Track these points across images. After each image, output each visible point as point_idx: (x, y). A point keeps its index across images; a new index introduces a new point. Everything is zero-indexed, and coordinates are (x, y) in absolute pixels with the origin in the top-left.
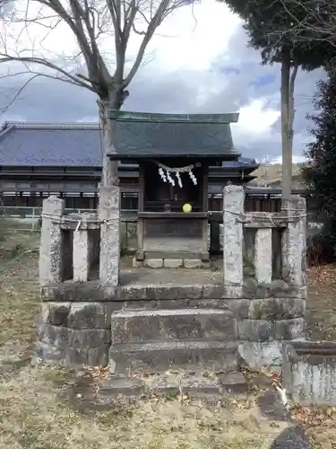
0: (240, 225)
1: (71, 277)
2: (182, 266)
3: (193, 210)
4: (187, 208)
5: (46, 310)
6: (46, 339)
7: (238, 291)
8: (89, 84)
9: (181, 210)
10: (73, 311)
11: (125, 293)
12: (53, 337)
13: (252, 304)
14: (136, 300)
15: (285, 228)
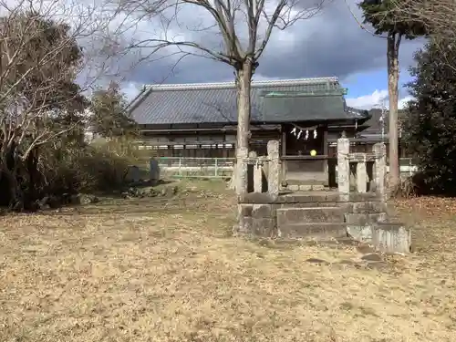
0: (348, 161)
1: (253, 191)
2: (311, 190)
3: (317, 154)
4: (313, 153)
5: (240, 208)
6: (241, 223)
7: (347, 198)
8: (228, 59)
9: (310, 154)
10: (254, 209)
11: (282, 199)
12: (244, 222)
13: (355, 205)
14: (289, 203)
15: (374, 162)
